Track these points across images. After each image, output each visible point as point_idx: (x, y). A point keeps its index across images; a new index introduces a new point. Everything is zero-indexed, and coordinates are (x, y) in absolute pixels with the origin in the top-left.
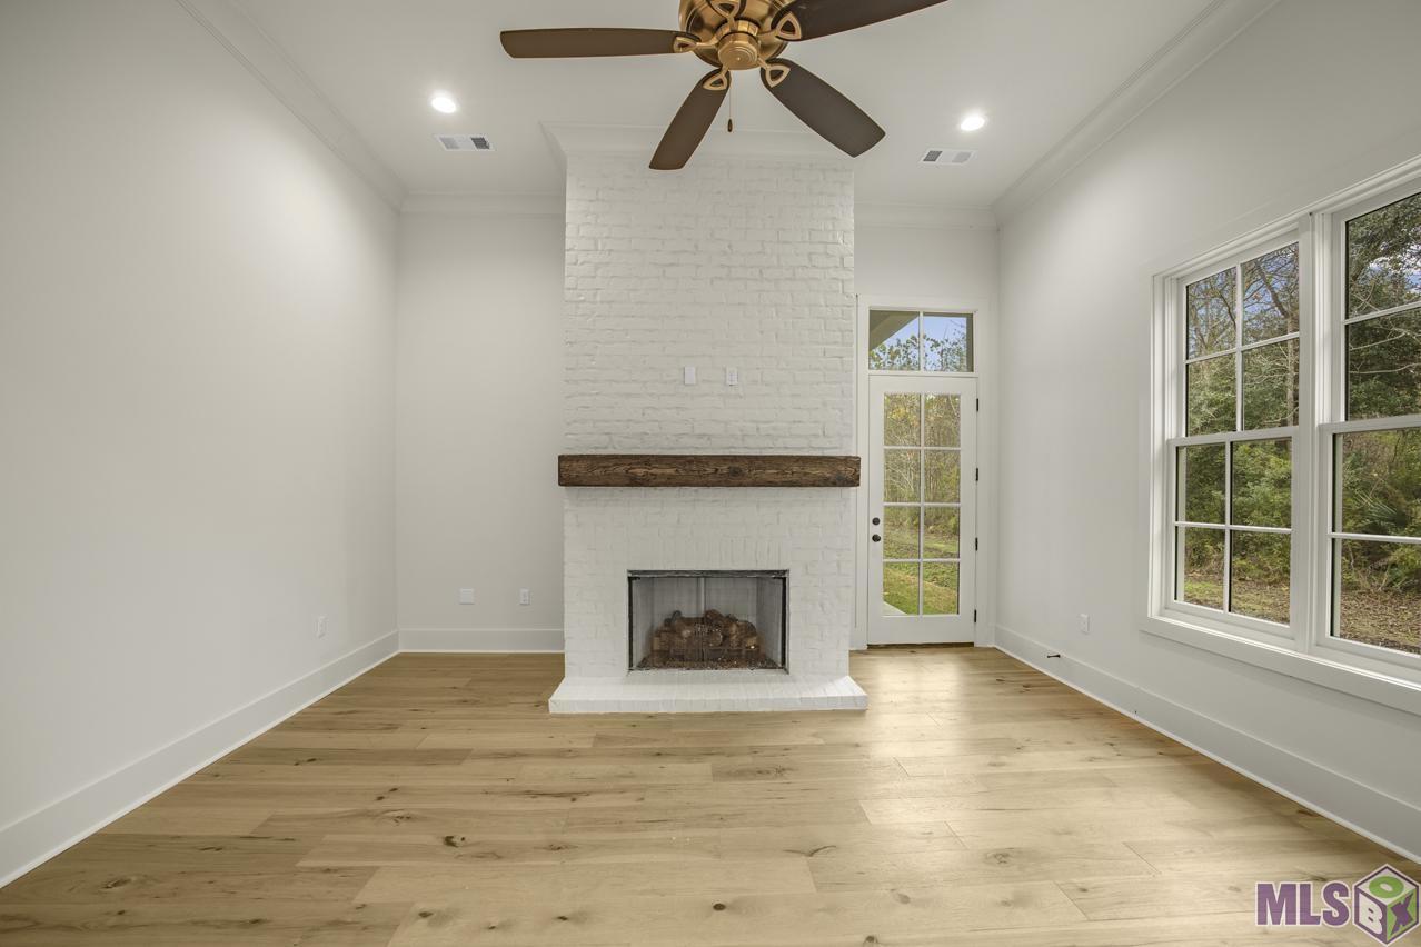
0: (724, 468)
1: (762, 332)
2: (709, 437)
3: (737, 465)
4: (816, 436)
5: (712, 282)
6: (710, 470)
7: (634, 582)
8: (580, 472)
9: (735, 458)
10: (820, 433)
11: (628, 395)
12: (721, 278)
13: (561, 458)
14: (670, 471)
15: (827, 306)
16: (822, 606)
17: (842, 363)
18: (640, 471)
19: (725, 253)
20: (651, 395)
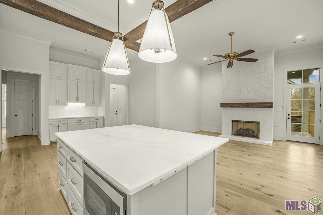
0: (246, 105)
1: (254, 82)
2: (245, 100)
3: (248, 104)
4: (265, 99)
5: (245, 75)
6: (244, 105)
7: (233, 122)
8: (223, 105)
9: (248, 103)
10: (266, 98)
11: (231, 94)
12: (247, 74)
13: (221, 104)
14: (237, 105)
15: (268, 76)
16: (266, 128)
17: (271, 86)
18: (232, 105)
19: (247, 70)
20: (235, 94)
